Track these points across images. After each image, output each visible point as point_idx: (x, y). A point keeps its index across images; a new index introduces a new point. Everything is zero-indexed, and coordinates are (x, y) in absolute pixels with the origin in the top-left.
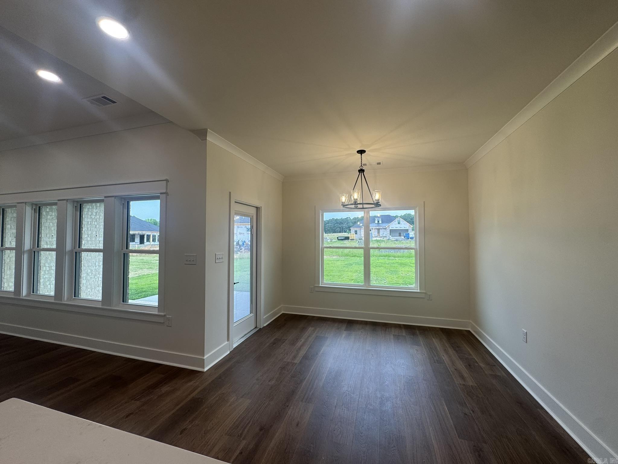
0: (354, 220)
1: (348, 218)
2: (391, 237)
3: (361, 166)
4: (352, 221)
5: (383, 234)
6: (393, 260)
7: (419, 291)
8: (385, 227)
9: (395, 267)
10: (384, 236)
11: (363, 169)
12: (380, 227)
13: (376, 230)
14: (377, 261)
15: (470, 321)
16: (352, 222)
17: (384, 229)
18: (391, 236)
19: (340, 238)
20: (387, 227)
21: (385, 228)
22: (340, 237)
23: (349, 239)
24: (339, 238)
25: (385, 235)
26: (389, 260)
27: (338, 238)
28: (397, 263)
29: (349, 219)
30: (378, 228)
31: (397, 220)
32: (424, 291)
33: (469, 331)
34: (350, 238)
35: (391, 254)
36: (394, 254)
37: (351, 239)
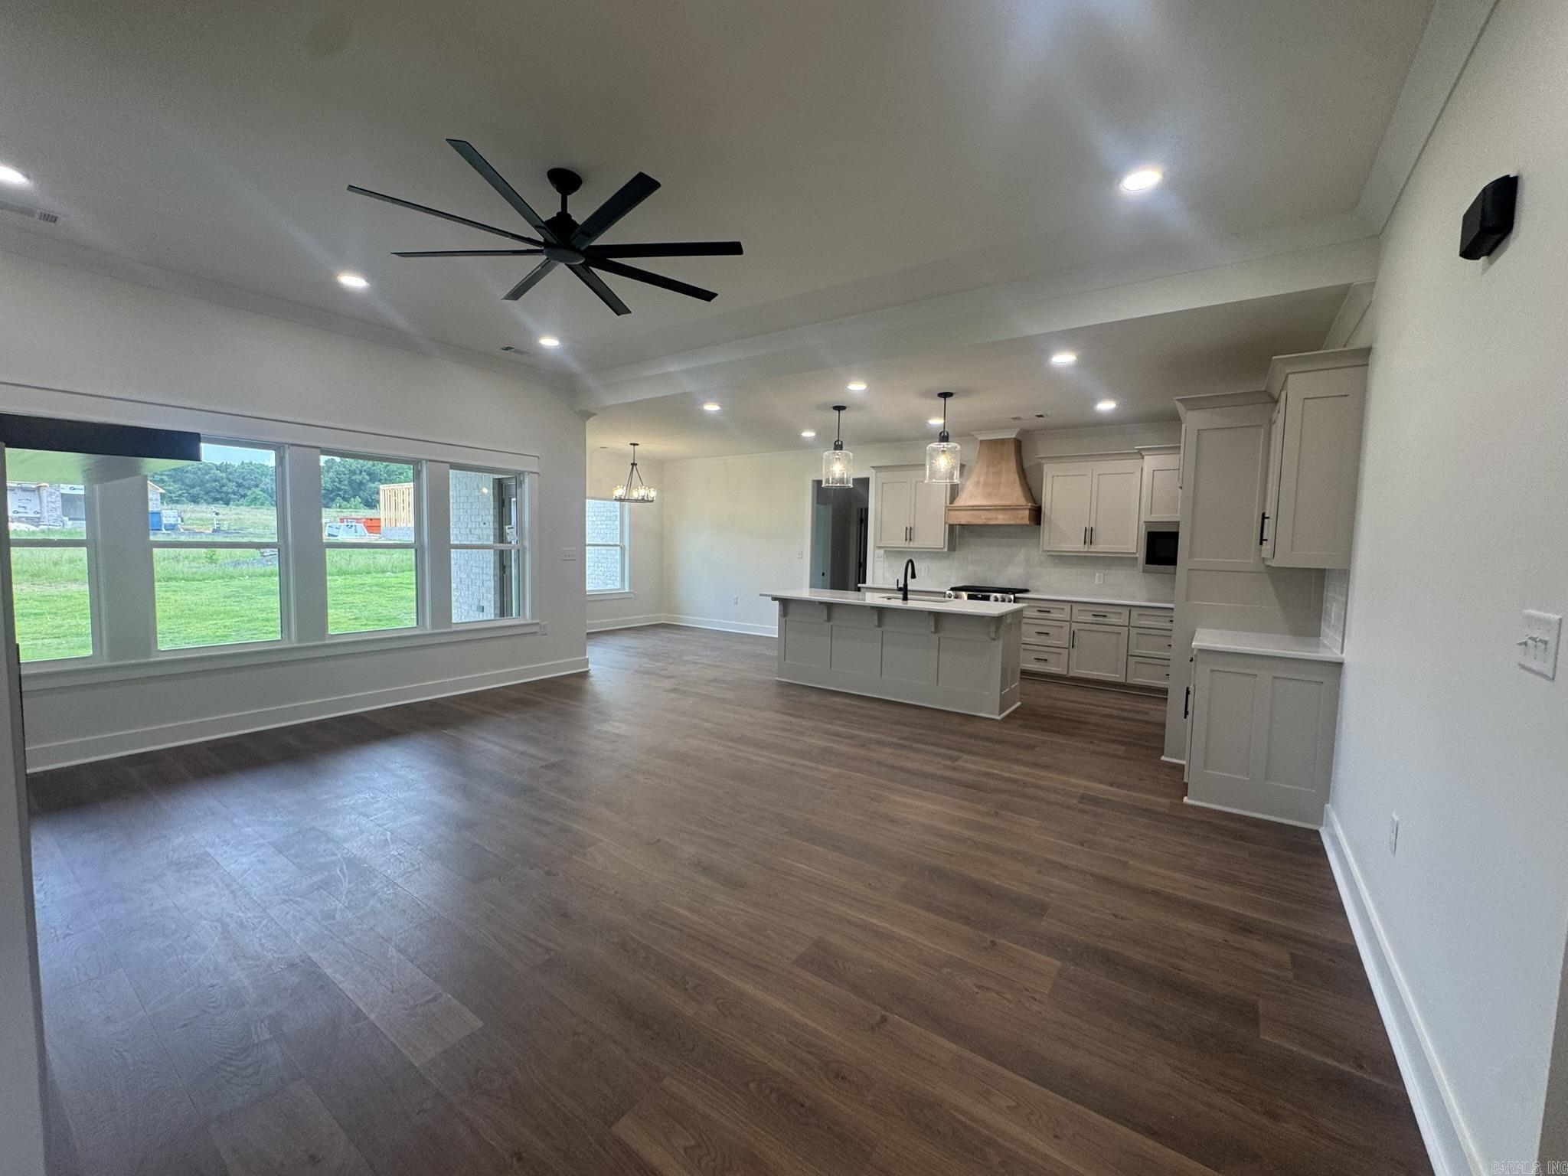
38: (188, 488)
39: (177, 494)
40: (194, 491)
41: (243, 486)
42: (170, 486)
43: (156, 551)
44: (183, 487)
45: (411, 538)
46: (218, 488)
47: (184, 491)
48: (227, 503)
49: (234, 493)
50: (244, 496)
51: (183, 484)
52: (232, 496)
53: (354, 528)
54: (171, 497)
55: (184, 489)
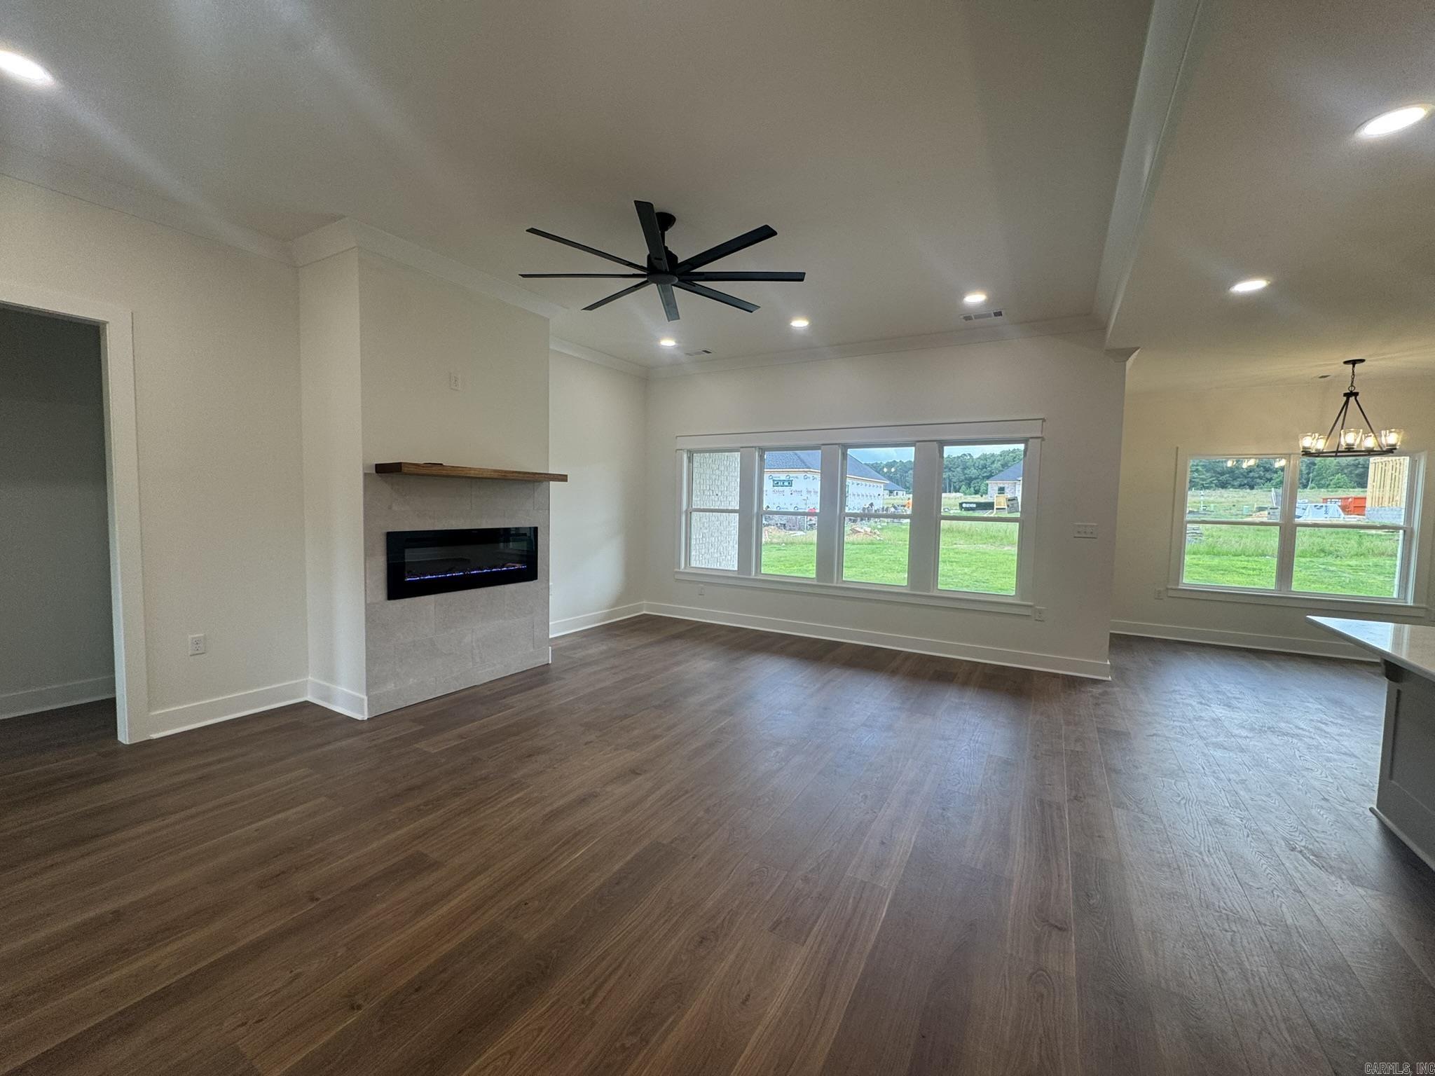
0: (982, 462)
1: (965, 455)
3: (1352, 386)
4: (975, 463)
11: (1354, 391)
16: (977, 465)
19: (968, 506)
22: (966, 503)
23: (993, 509)
24: (964, 505)
27: (961, 504)
29: (969, 457)
32: (1424, 605)
34: (995, 507)
37: (997, 509)
38: (1219, 476)
39: (1208, 481)
40: (1223, 478)
41: (1271, 470)
42: (1203, 474)
43: (1189, 526)
44: (1214, 475)
45: (1401, 522)
46: (1245, 474)
47: (1214, 479)
48: (1252, 488)
49: (1260, 478)
50: (1270, 480)
51: (1214, 473)
52: (1258, 480)
53: (1324, 508)
54: (1203, 484)
55: (1215, 476)
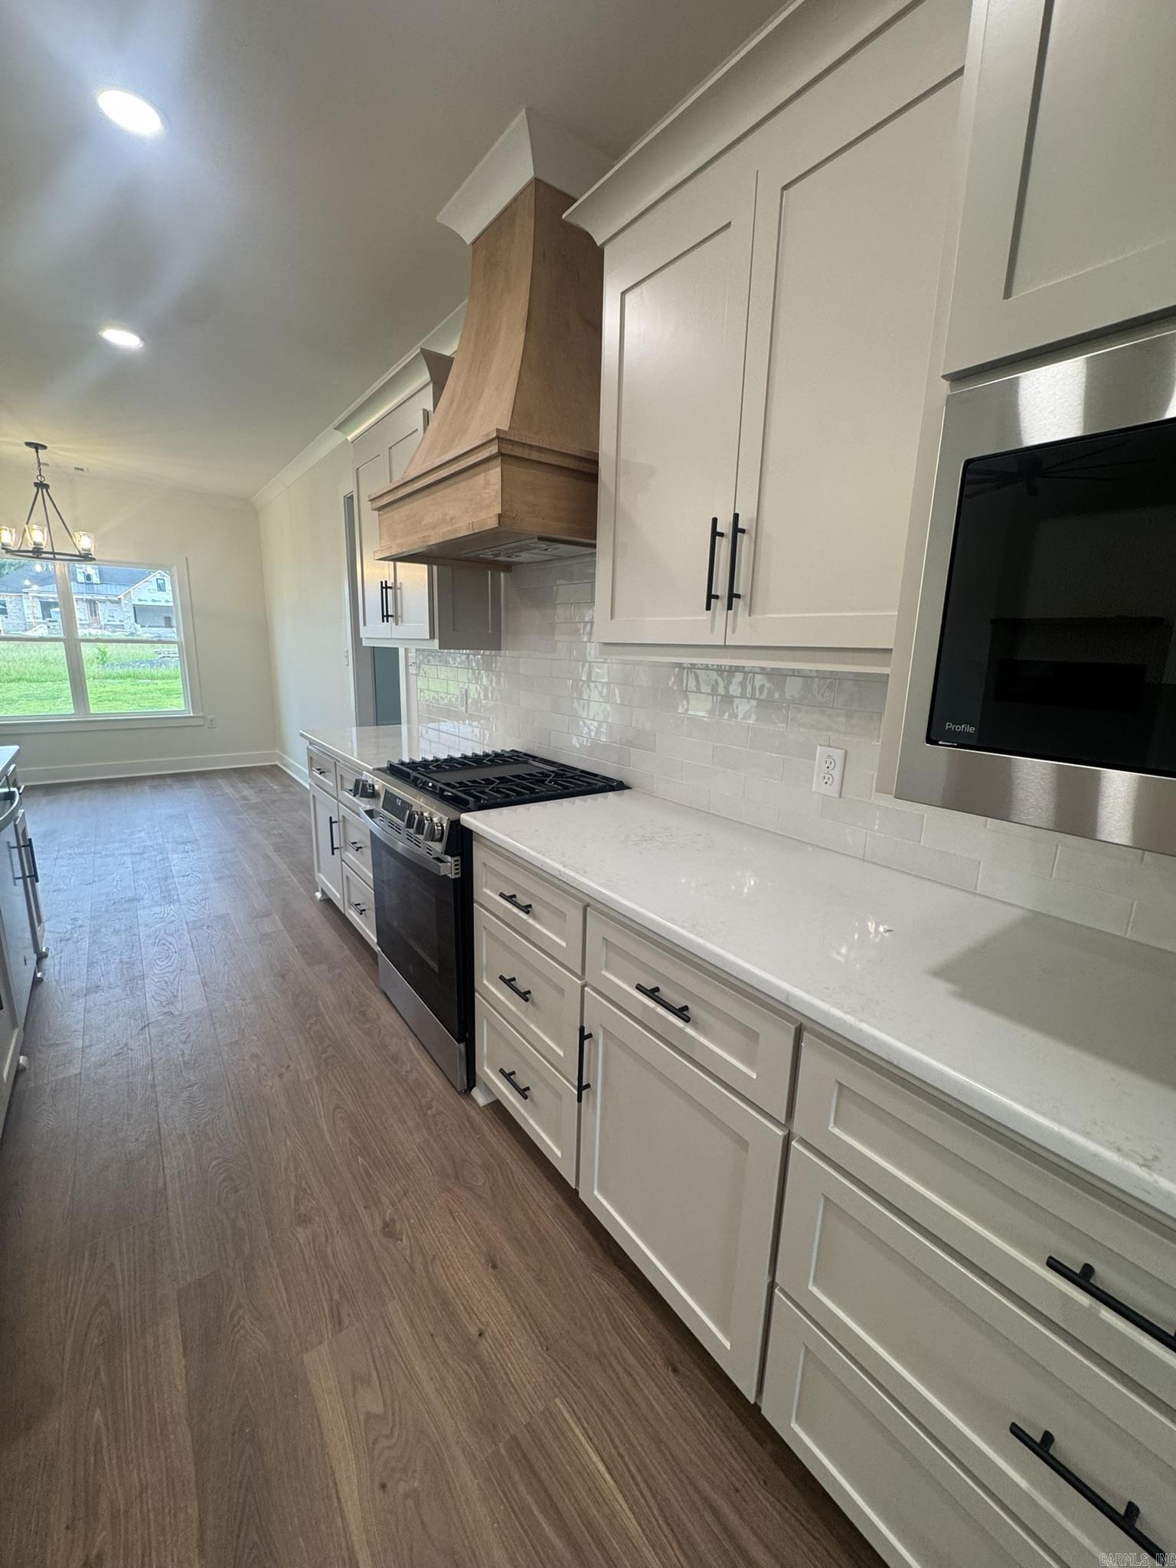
2: (140, 629)
3: (40, 475)
5: (110, 619)
6: (148, 684)
7: (192, 715)
8: (116, 596)
9: (153, 699)
10: (115, 626)
11: (45, 482)
12: (96, 597)
13: (85, 605)
14: (102, 689)
15: (278, 751)
17: (112, 602)
18: (139, 626)
20: (121, 596)
21: (116, 599)
25: (118, 623)
26: (138, 685)
28: (160, 690)
30: (89, 597)
31: (155, 578)
32: (201, 714)
33: (276, 765)
35: (142, 672)
36: (150, 672)
